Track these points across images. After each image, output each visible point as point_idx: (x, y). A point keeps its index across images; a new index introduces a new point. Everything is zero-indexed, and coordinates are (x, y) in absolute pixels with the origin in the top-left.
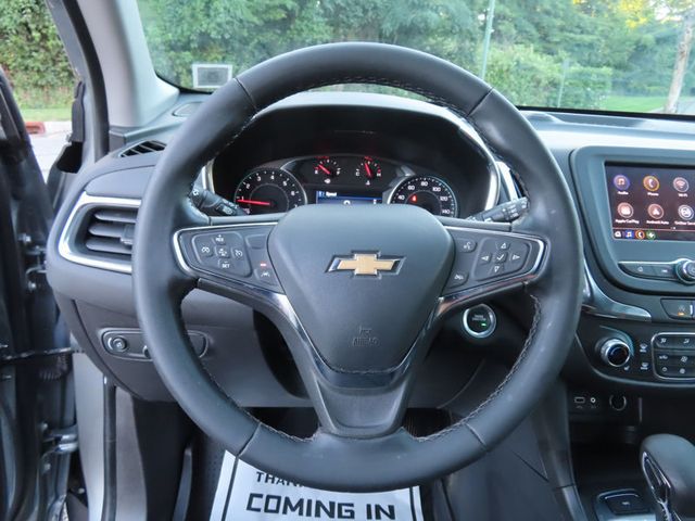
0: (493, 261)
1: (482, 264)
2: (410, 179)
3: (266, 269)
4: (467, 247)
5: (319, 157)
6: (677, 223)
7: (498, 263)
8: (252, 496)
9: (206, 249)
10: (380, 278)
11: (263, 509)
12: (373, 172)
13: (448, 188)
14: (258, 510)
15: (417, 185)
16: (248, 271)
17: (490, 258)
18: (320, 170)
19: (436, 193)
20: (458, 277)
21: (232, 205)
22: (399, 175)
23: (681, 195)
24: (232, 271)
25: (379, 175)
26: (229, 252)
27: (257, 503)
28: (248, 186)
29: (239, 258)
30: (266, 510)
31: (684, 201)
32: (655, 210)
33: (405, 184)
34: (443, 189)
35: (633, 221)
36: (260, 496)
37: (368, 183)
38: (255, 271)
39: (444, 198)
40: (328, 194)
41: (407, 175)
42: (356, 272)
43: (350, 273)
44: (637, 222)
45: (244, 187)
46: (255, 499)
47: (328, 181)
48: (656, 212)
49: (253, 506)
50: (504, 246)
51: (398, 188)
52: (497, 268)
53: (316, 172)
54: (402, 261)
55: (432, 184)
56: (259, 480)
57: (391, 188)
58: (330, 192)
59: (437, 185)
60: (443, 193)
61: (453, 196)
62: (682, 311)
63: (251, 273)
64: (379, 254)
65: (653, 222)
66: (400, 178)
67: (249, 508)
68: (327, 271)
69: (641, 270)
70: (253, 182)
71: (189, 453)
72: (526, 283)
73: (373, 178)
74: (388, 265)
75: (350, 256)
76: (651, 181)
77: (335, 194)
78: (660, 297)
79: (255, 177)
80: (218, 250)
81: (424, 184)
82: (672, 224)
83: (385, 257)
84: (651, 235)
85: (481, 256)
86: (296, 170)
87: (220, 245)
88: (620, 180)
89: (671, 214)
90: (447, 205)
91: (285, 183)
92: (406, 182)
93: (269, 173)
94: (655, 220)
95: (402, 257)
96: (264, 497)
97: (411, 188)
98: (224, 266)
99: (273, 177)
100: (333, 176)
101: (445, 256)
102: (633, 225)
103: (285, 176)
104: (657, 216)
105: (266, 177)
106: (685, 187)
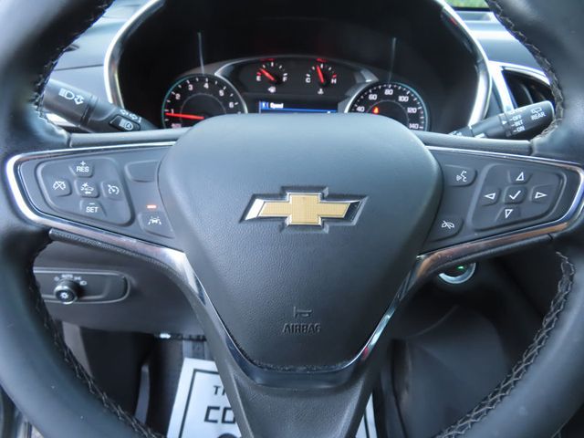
0: (503, 200)
1: (485, 206)
2: (371, 86)
3: (155, 214)
4: (461, 177)
5: (262, 58)
7: (510, 203)
8: (209, 408)
9: (60, 185)
10: (326, 230)
11: (220, 420)
12: (327, 77)
13: (418, 97)
14: (215, 421)
15: (380, 93)
16: (126, 217)
17: (498, 197)
18: (263, 75)
19: (403, 103)
20: (447, 225)
21: (133, 117)
22: (358, 81)
24: (103, 217)
25: (334, 81)
26: (98, 188)
27: (214, 415)
28: (178, 96)
29: (113, 198)
30: (224, 421)
33: (365, 93)
34: (411, 98)
36: (217, 408)
37: (321, 92)
38: (139, 216)
39: (412, 110)
40: (274, 106)
41: (368, 81)
42: (289, 222)
43: (280, 223)
45: (173, 97)
46: (212, 412)
47: (272, 90)
49: (210, 418)
50: (521, 177)
51: (358, 97)
52: (508, 212)
53: (258, 78)
54: (363, 202)
55: (397, 93)
56: (216, 393)
57: (350, 97)
58: (276, 102)
59: (404, 93)
60: (412, 103)
61: (423, 106)
63: (133, 219)
64: (326, 192)
66: (360, 85)
67: (207, 419)
68: (242, 219)
70: (183, 91)
71: (145, 369)
72: (555, 235)
73: (327, 85)
74: (339, 209)
75: (280, 195)
77: (281, 106)
79: (185, 85)
80: (80, 185)
81: (388, 92)
83: (334, 197)
85: (483, 192)
86: (234, 75)
87: (82, 177)
90: (415, 118)
91: (221, 93)
92: (366, 90)
93: (202, 81)
95: (362, 197)
96: (222, 410)
97: (373, 97)
98: (90, 210)
99: (206, 86)
100: (278, 82)
101: (429, 193)
103: (221, 84)
105: (198, 86)
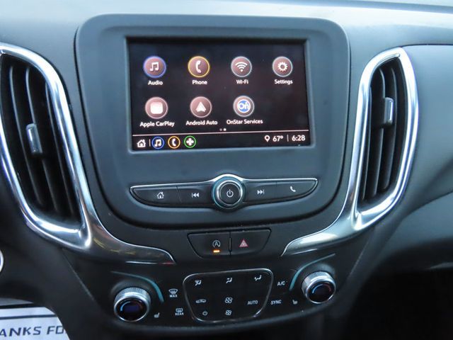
6: (229, 122)
23: (239, 82)
31: (242, 91)
32: (199, 106)
35: (166, 123)
44: (172, 124)
48: (201, 108)
62: (217, 248)
65: (195, 123)
69: (161, 196)
76: (198, 63)
78: (187, 231)
82: (222, 124)
84: (190, 142)
88: (153, 64)
89: (222, 110)
94: (198, 120)
102: (167, 129)
104: (202, 113)
106: (246, 69)
